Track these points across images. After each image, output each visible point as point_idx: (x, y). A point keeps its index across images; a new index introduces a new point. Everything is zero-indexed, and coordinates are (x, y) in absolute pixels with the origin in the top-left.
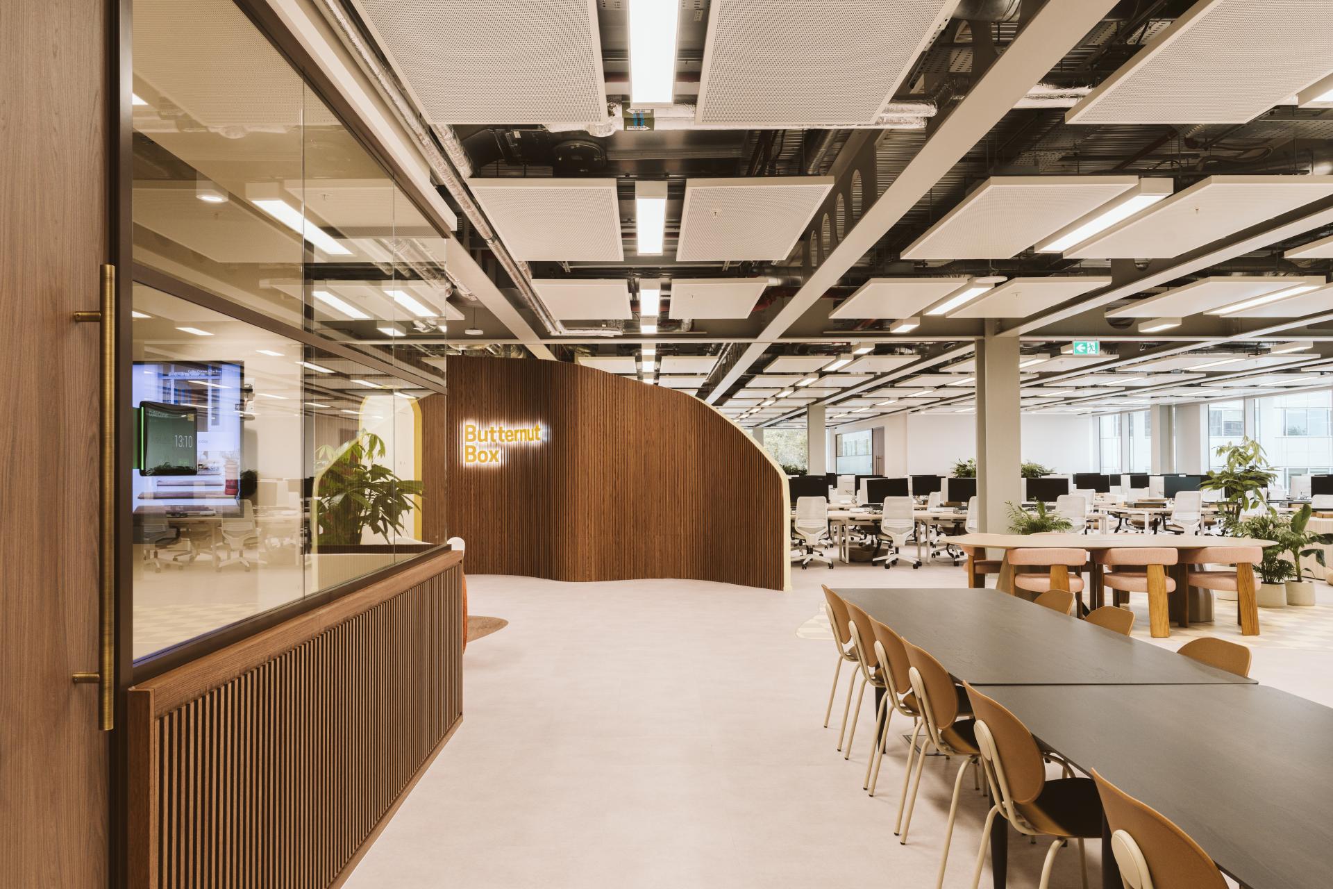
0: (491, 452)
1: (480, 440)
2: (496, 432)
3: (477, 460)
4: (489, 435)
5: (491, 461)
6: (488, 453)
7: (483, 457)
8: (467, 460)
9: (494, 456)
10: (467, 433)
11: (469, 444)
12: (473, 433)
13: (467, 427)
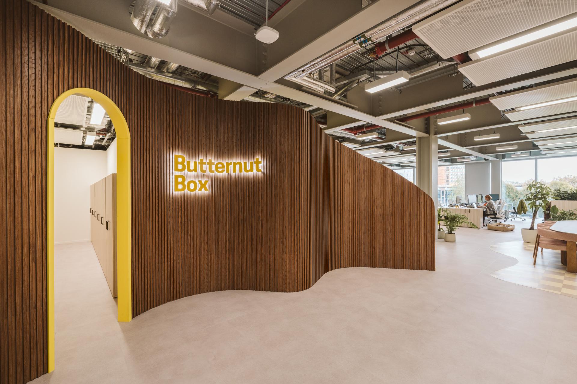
0: (200, 182)
1: (189, 170)
2: (205, 163)
3: (186, 190)
4: (199, 166)
5: (200, 190)
6: (197, 182)
7: (192, 186)
8: (177, 189)
9: (203, 186)
10: (177, 163)
11: (178, 173)
12: (182, 163)
13: (177, 157)
